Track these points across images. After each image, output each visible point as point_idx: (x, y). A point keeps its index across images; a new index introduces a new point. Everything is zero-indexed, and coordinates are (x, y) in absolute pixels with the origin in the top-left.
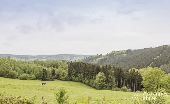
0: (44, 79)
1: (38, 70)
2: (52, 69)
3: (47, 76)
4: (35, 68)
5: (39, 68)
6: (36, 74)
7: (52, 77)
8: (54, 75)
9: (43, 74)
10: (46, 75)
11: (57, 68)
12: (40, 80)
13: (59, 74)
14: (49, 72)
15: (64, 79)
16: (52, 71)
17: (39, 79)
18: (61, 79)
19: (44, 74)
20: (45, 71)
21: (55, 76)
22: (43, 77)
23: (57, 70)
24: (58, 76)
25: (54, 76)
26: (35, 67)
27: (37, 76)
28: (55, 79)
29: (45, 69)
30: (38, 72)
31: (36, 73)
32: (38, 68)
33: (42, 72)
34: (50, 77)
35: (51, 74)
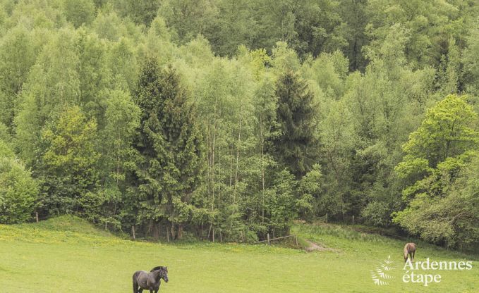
0: (159, 212)
1: (75, 83)
2: (272, 77)
3: (188, 179)
4: (37, 50)
5: (90, 57)
6: (44, 146)
7: (270, 184)
8: (291, 161)
9: (144, 145)
10: (182, 164)
11: (357, 63)
12: (96, 223)
13: (378, 147)
14: (226, 112)
15: (443, 228)
16: (273, 106)
17: (78, 209)
18: (405, 218)
19: (159, 137)
20: (170, 95)
21: (316, 172)
22: (133, 179)
23: (351, 94)
24: (364, 171)
25: (299, 174)
26: (32, 36)
27: (59, 171)
28: (303, 214)
29: (172, 79)
30: (74, 114)
31: (42, 121)
32: (75, 59)
33: (126, 119)
34: (242, 186)
35: (251, 142)
